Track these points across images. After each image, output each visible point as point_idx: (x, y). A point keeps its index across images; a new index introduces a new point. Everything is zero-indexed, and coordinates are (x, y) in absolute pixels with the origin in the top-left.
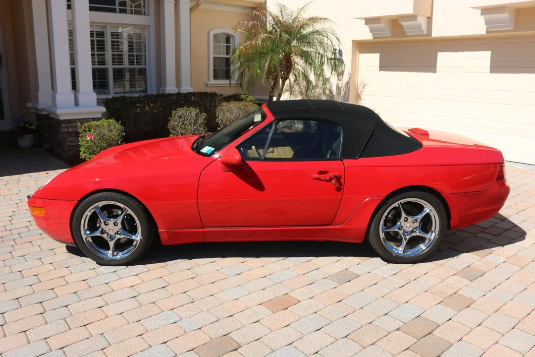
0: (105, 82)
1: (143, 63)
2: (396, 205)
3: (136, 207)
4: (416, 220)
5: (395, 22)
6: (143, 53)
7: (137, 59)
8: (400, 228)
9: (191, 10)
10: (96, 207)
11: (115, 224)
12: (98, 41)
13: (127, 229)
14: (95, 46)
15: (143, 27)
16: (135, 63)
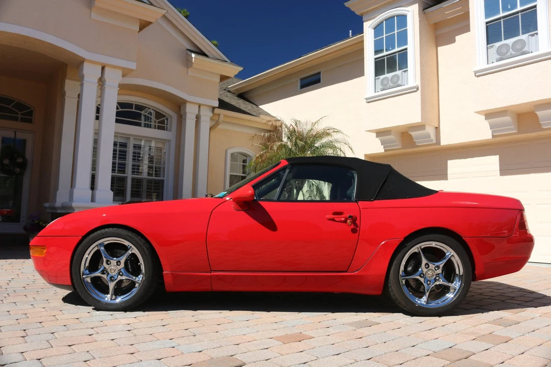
0: (123, 190)
1: (162, 175)
4: (438, 267)
5: (405, 134)
6: (162, 166)
7: (156, 171)
8: (422, 276)
9: (211, 129)
10: (100, 244)
11: (118, 263)
12: (120, 150)
13: (130, 270)
14: (117, 156)
16: (154, 175)
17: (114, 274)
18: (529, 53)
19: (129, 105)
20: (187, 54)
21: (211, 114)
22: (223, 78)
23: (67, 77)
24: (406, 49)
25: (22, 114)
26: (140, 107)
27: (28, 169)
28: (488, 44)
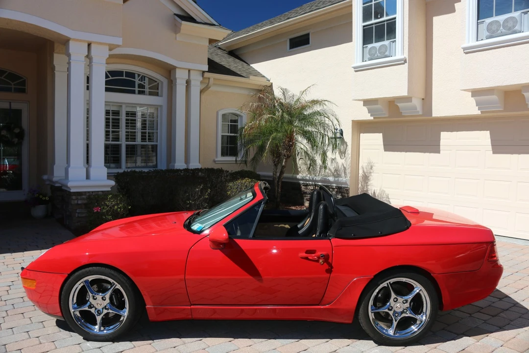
0: (118, 157)
1: (155, 140)
2: (385, 284)
3: (125, 282)
4: (407, 301)
5: (392, 103)
6: (155, 131)
7: (149, 136)
8: (390, 309)
9: (201, 92)
10: (86, 282)
11: (103, 299)
12: (112, 119)
13: (116, 304)
14: (111, 124)
15: (157, 107)
16: (147, 140)
17: (100, 308)
18: (520, 32)
19: (120, 73)
20: (175, 19)
21: (201, 79)
22: (211, 41)
23: (55, 51)
24: (395, 18)
25: (14, 85)
26: (131, 75)
27: (26, 138)
28: (478, 19)
